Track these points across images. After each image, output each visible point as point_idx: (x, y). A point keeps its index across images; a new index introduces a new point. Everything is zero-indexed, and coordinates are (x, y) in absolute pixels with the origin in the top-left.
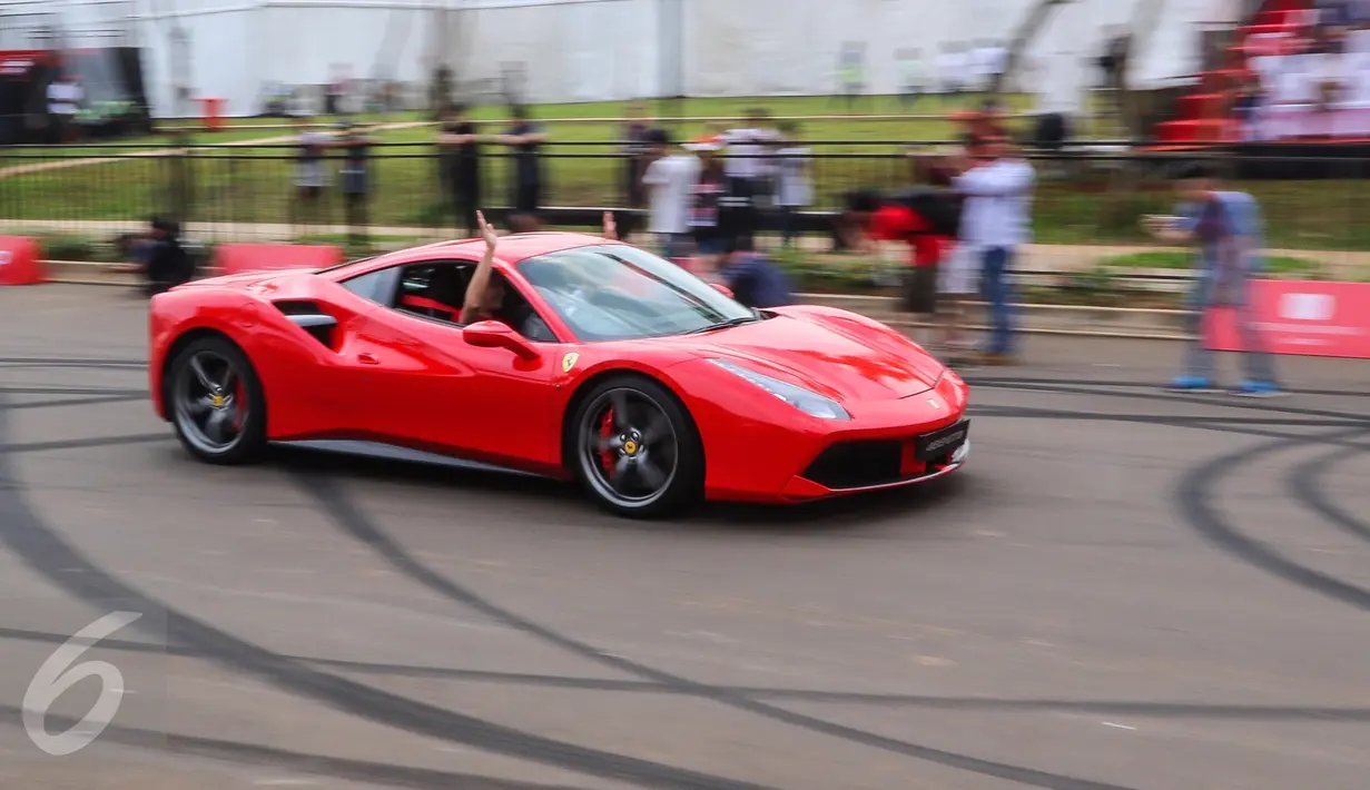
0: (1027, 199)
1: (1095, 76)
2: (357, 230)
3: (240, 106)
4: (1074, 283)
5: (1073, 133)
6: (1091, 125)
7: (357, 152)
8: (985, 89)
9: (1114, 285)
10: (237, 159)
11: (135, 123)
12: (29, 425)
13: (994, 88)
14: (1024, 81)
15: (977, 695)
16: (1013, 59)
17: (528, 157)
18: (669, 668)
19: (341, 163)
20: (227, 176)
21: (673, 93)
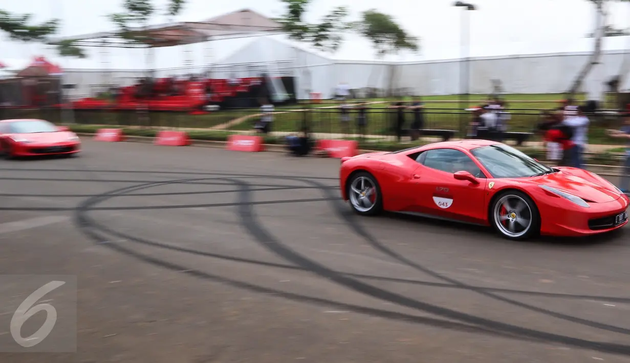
0: (586, 129)
1: (606, 88)
2: (362, 136)
3: (325, 96)
4: (598, 157)
5: (599, 107)
6: (605, 104)
7: (362, 111)
8: (570, 92)
9: (612, 158)
10: (324, 113)
11: (292, 101)
12: (258, 196)
13: (572, 92)
14: (583, 89)
15: (560, 293)
16: (578, 83)
17: (418, 113)
18: (460, 280)
19: (357, 114)
20: (320, 118)
21: (464, 92)
